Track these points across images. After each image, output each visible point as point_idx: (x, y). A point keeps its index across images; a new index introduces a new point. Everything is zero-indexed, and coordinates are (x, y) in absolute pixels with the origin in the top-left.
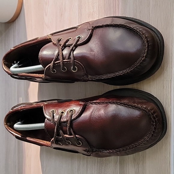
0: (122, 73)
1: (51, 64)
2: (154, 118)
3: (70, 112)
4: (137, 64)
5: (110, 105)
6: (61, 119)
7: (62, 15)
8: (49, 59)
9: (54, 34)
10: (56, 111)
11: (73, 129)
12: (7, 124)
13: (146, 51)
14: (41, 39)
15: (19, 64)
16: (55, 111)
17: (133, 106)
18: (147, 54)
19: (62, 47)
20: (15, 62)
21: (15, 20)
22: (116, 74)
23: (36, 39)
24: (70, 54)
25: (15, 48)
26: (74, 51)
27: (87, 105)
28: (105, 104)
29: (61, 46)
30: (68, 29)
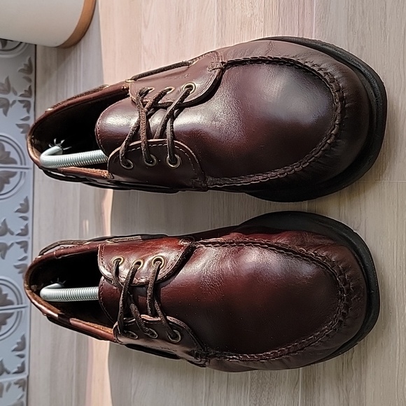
0: (283, 174)
1: (121, 149)
2: (345, 283)
3: (154, 263)
4: (317, 153)
5: (246, 248)
6: (135, 279)
7: (180, 25)
8: (119, 136)
9: (139, 78)
10: (126, 260)
11: (159, 302)
12: (30, 288)
13: (337, 122)
14: (111, 89)
15: (63, 146)
16: (122, 259)
17: (296, 254)
18: (340, 129)
19: (149, 109)
20: (55, 141)
21: (79, 40)
22: (269, 176)
23: (101, 88)
24: (164, 127)
25: (56, 108)
26: (174, 119)
27: (195, 248)
28: (235, 246)
29: (147, 106)
30: (170, 66)
